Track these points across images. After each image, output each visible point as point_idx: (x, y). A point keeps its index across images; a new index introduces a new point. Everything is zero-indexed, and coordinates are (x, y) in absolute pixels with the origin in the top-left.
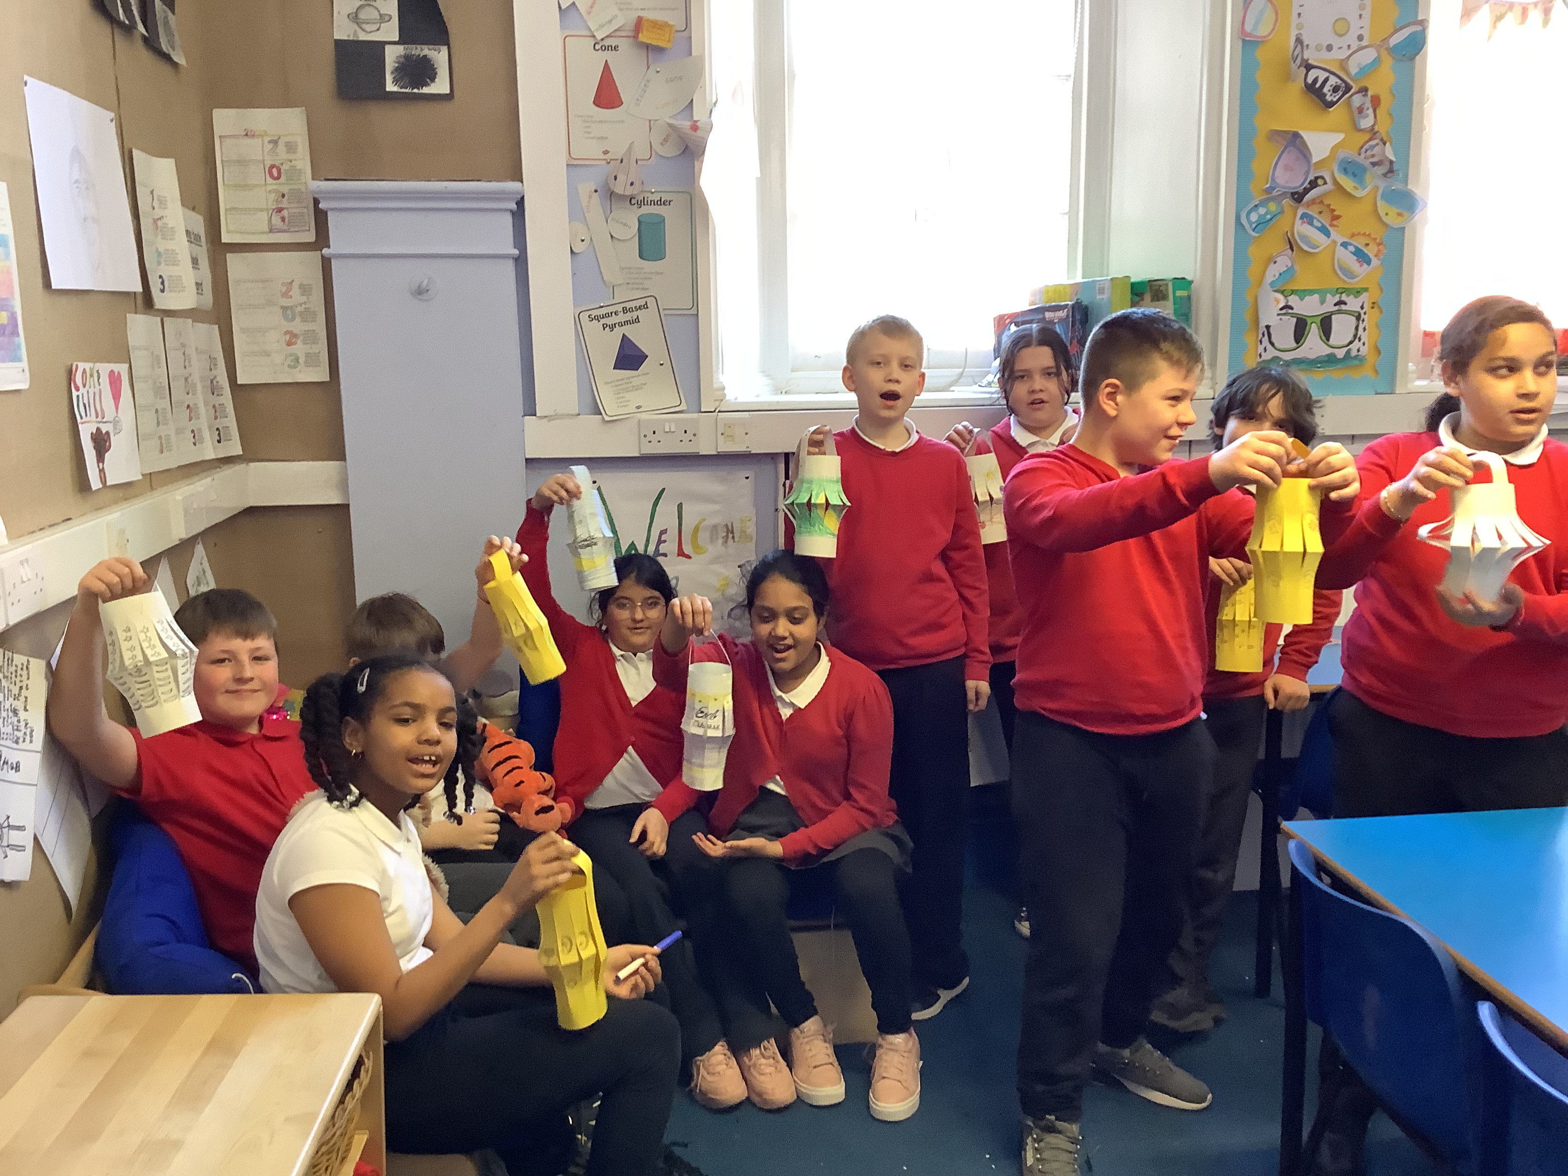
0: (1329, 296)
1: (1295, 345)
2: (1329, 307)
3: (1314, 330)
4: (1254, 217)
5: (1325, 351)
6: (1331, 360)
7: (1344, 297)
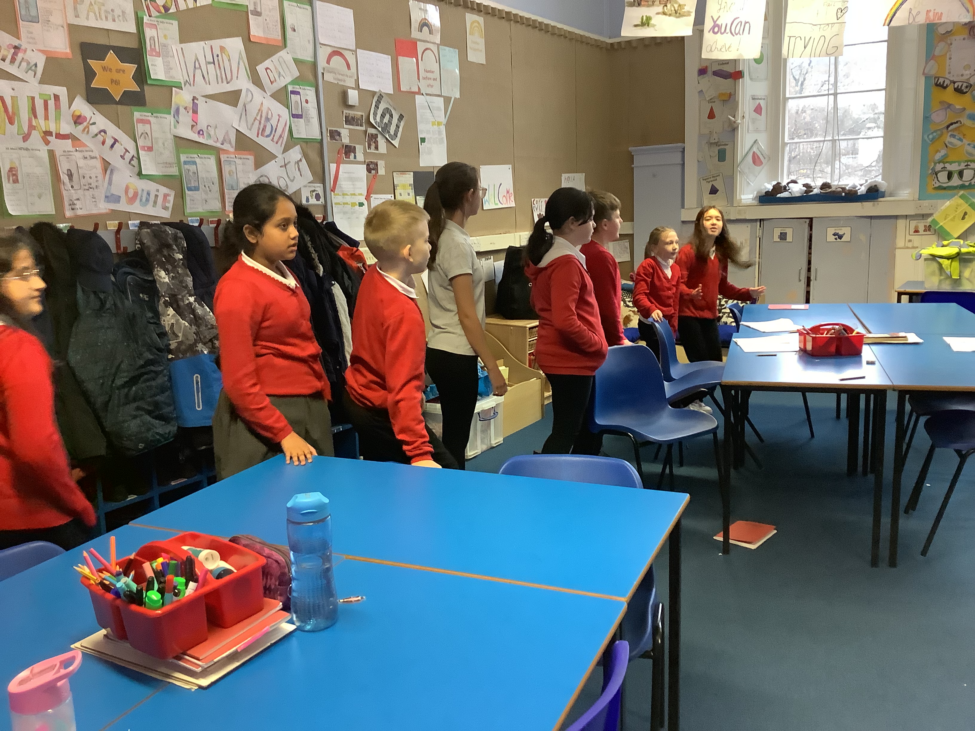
0: (962, 163)
1: (947, 181)
2: (963, 166)
3: (956, 176)
4: (931, 137)
5: (961, 183)
6: (962, 187)
7: (969, 163)
